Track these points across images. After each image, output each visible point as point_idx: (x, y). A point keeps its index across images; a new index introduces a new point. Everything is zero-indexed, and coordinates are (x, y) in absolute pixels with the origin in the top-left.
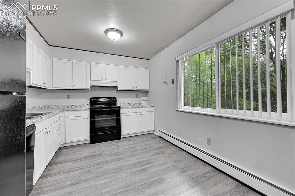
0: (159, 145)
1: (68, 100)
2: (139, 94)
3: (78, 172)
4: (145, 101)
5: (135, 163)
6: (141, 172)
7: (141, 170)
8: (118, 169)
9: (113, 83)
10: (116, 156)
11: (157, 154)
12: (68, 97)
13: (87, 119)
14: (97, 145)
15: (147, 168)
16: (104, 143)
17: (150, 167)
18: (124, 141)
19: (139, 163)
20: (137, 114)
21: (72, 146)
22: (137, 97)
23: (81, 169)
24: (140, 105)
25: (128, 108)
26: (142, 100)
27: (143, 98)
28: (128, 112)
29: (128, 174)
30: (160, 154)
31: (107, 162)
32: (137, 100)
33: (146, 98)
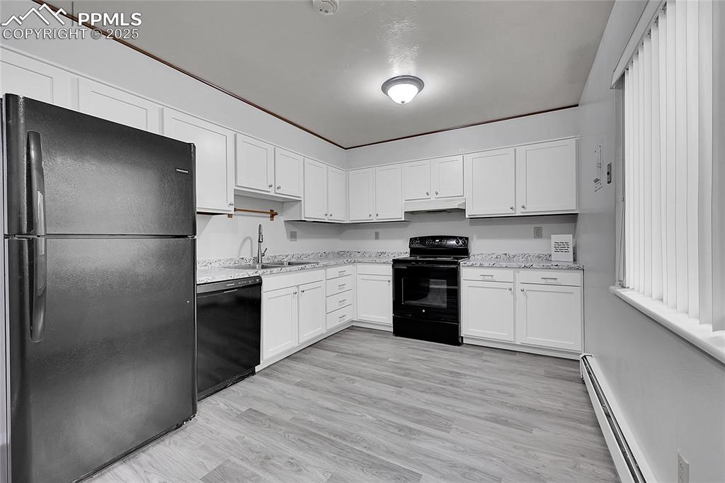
0: (541, 400)
1: (376, 241)
2: (546, 227)
3: (321, 371)
4: (561, 247)
5: (412, 408)
6: (396, 431)
7: (401, 428)
8: (370, 398)
9: (454, 200)
10: (400, 374)
11: (496, 419)
12: (377, 237)
13: (389, 281)
14: (407, 341)
15: (419, 432)
16: (412, 342)
17: (429, 435)
18: (461, 352)
19: (422, 412)
20: (511, 286)
21: (366, 330)
22: (538, 234)
23: (332, 369)
24: (546, 261)
25: (481, 266)
26: (553, 245)
27: (556, 238)
28: (481, 278)
29: (371, 418)
30: (506, 423)
31: (375, 378)
32: (533, 246)
33: (568, 238)
